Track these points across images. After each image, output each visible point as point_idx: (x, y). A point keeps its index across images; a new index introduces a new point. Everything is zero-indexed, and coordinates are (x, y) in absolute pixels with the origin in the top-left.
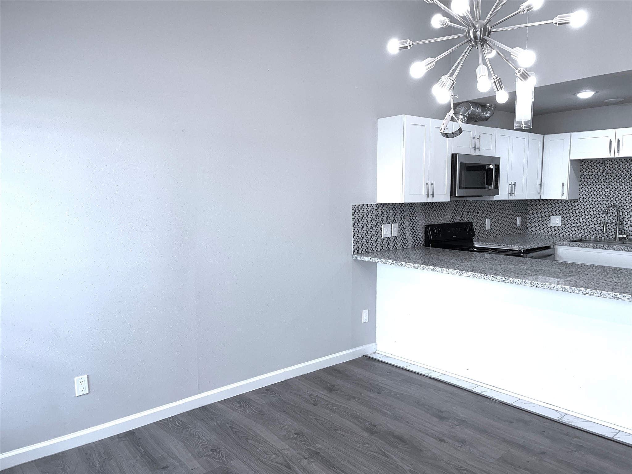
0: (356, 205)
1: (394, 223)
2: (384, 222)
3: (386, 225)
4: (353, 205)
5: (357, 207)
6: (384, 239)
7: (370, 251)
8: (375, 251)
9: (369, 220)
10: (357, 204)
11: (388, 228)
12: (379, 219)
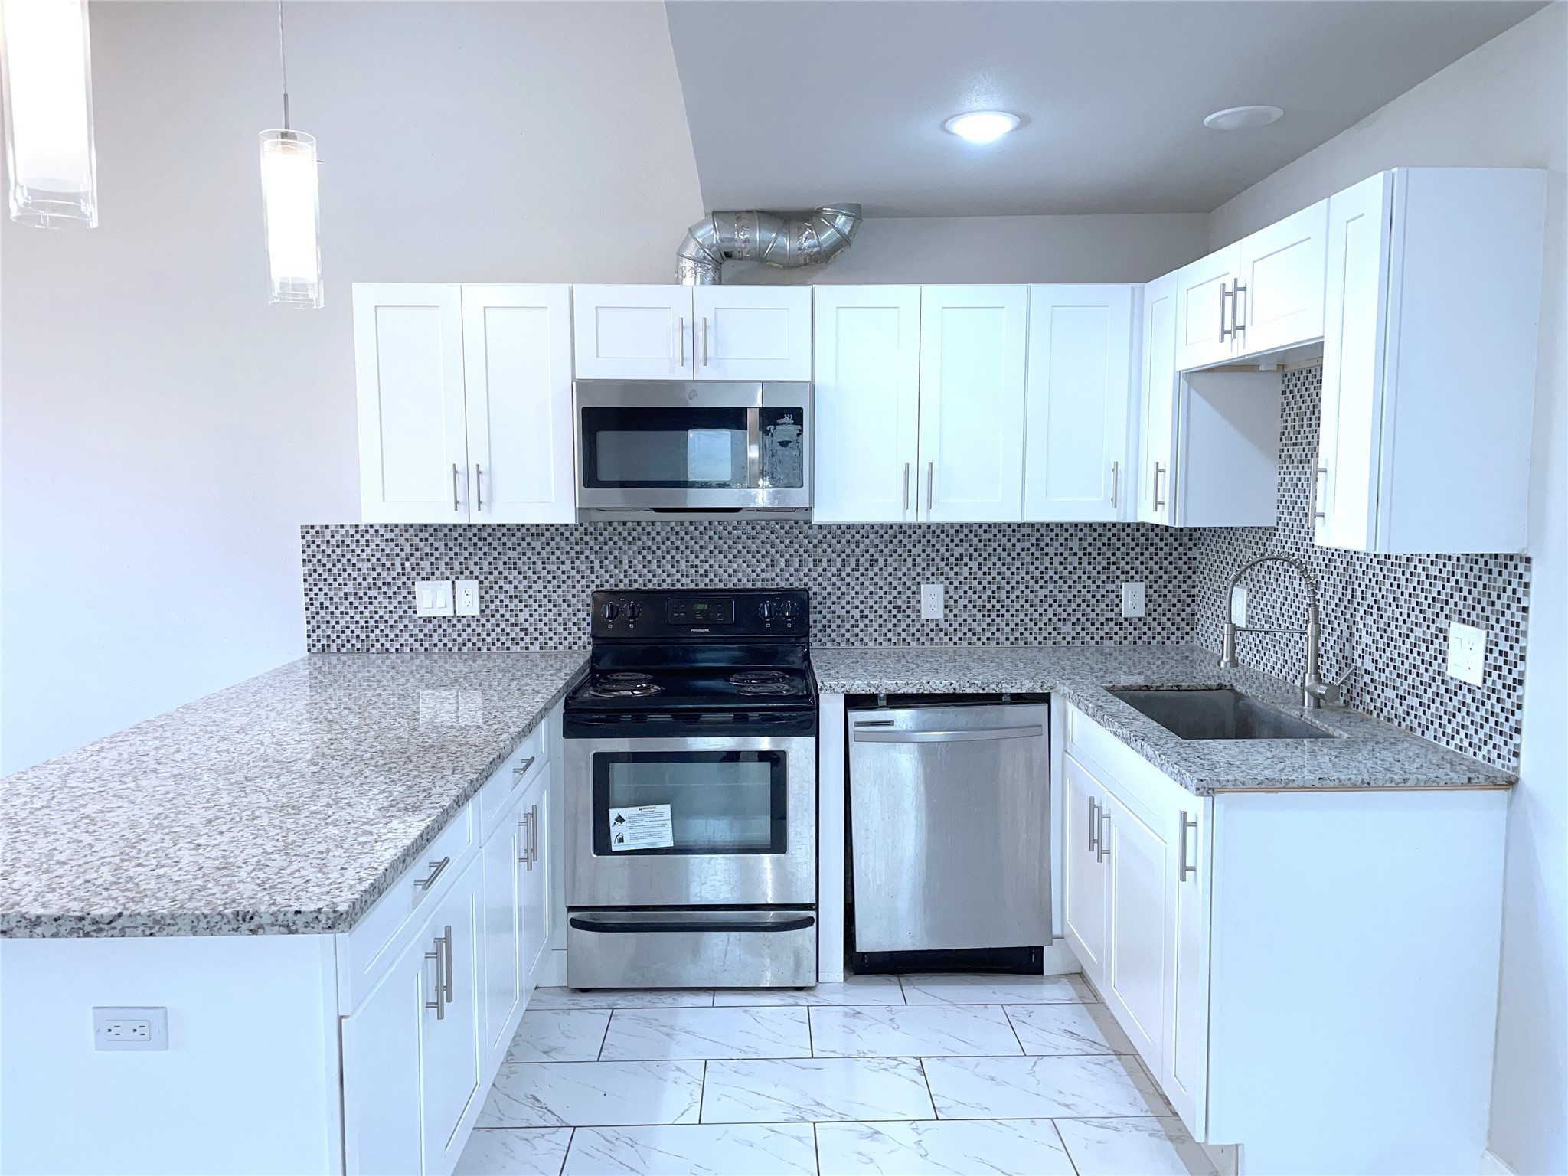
0: (312, 527)
1: (466, 578)
2: (423, 574)
3: (432, 583)
4: (302, 527)
5: (317, 532)
6: (428, 620)
7: (373, 650)
8: (392, 650)
9: (365, 567)
10: (318, 523)
11: (438, 591)
12: (403, 564)
